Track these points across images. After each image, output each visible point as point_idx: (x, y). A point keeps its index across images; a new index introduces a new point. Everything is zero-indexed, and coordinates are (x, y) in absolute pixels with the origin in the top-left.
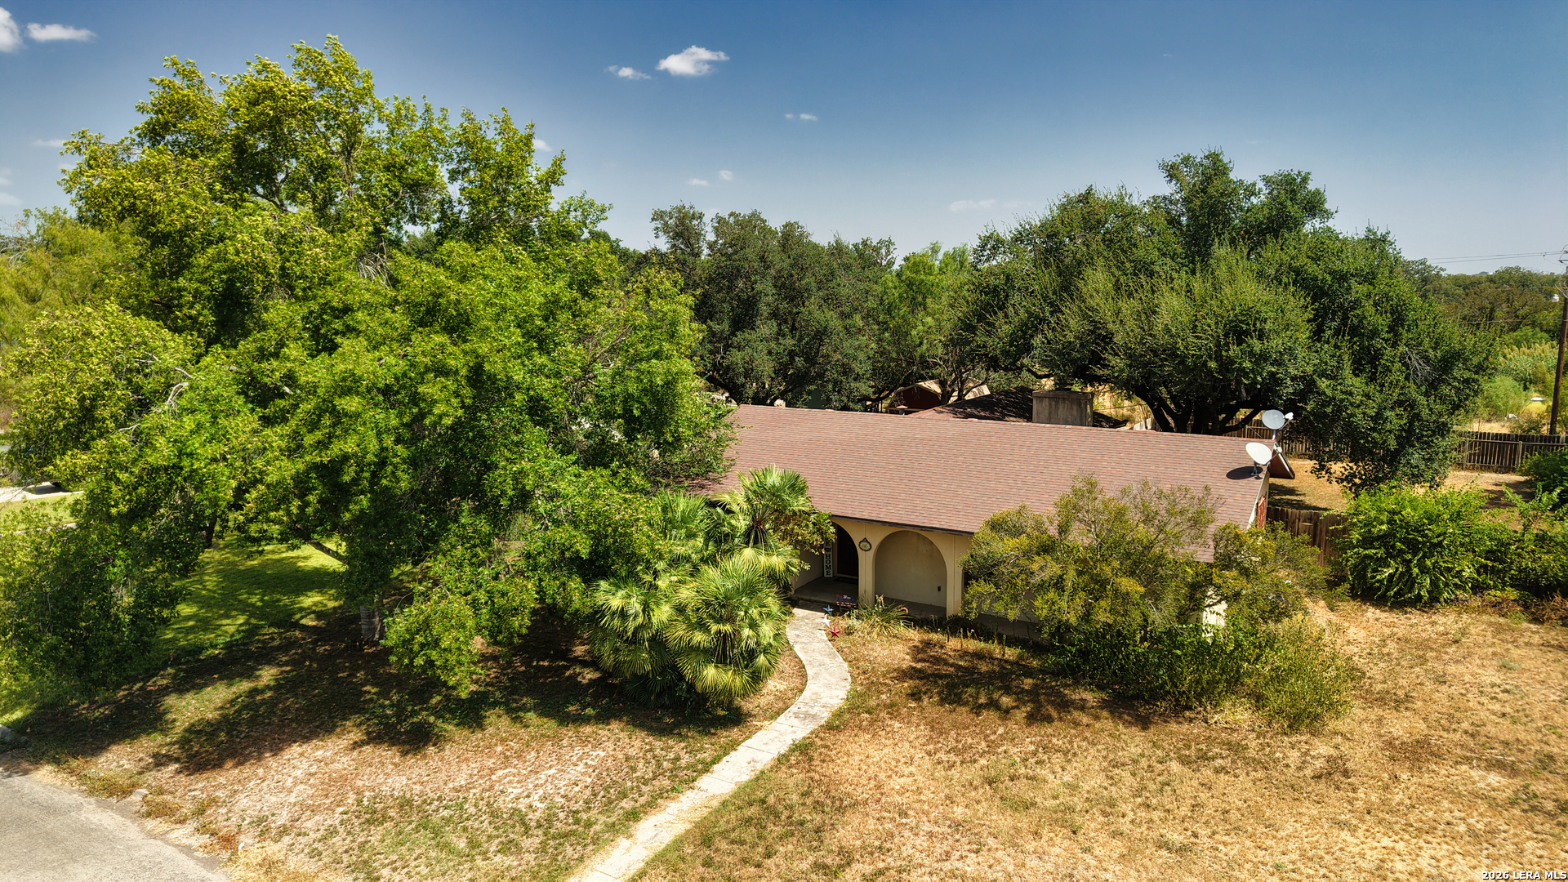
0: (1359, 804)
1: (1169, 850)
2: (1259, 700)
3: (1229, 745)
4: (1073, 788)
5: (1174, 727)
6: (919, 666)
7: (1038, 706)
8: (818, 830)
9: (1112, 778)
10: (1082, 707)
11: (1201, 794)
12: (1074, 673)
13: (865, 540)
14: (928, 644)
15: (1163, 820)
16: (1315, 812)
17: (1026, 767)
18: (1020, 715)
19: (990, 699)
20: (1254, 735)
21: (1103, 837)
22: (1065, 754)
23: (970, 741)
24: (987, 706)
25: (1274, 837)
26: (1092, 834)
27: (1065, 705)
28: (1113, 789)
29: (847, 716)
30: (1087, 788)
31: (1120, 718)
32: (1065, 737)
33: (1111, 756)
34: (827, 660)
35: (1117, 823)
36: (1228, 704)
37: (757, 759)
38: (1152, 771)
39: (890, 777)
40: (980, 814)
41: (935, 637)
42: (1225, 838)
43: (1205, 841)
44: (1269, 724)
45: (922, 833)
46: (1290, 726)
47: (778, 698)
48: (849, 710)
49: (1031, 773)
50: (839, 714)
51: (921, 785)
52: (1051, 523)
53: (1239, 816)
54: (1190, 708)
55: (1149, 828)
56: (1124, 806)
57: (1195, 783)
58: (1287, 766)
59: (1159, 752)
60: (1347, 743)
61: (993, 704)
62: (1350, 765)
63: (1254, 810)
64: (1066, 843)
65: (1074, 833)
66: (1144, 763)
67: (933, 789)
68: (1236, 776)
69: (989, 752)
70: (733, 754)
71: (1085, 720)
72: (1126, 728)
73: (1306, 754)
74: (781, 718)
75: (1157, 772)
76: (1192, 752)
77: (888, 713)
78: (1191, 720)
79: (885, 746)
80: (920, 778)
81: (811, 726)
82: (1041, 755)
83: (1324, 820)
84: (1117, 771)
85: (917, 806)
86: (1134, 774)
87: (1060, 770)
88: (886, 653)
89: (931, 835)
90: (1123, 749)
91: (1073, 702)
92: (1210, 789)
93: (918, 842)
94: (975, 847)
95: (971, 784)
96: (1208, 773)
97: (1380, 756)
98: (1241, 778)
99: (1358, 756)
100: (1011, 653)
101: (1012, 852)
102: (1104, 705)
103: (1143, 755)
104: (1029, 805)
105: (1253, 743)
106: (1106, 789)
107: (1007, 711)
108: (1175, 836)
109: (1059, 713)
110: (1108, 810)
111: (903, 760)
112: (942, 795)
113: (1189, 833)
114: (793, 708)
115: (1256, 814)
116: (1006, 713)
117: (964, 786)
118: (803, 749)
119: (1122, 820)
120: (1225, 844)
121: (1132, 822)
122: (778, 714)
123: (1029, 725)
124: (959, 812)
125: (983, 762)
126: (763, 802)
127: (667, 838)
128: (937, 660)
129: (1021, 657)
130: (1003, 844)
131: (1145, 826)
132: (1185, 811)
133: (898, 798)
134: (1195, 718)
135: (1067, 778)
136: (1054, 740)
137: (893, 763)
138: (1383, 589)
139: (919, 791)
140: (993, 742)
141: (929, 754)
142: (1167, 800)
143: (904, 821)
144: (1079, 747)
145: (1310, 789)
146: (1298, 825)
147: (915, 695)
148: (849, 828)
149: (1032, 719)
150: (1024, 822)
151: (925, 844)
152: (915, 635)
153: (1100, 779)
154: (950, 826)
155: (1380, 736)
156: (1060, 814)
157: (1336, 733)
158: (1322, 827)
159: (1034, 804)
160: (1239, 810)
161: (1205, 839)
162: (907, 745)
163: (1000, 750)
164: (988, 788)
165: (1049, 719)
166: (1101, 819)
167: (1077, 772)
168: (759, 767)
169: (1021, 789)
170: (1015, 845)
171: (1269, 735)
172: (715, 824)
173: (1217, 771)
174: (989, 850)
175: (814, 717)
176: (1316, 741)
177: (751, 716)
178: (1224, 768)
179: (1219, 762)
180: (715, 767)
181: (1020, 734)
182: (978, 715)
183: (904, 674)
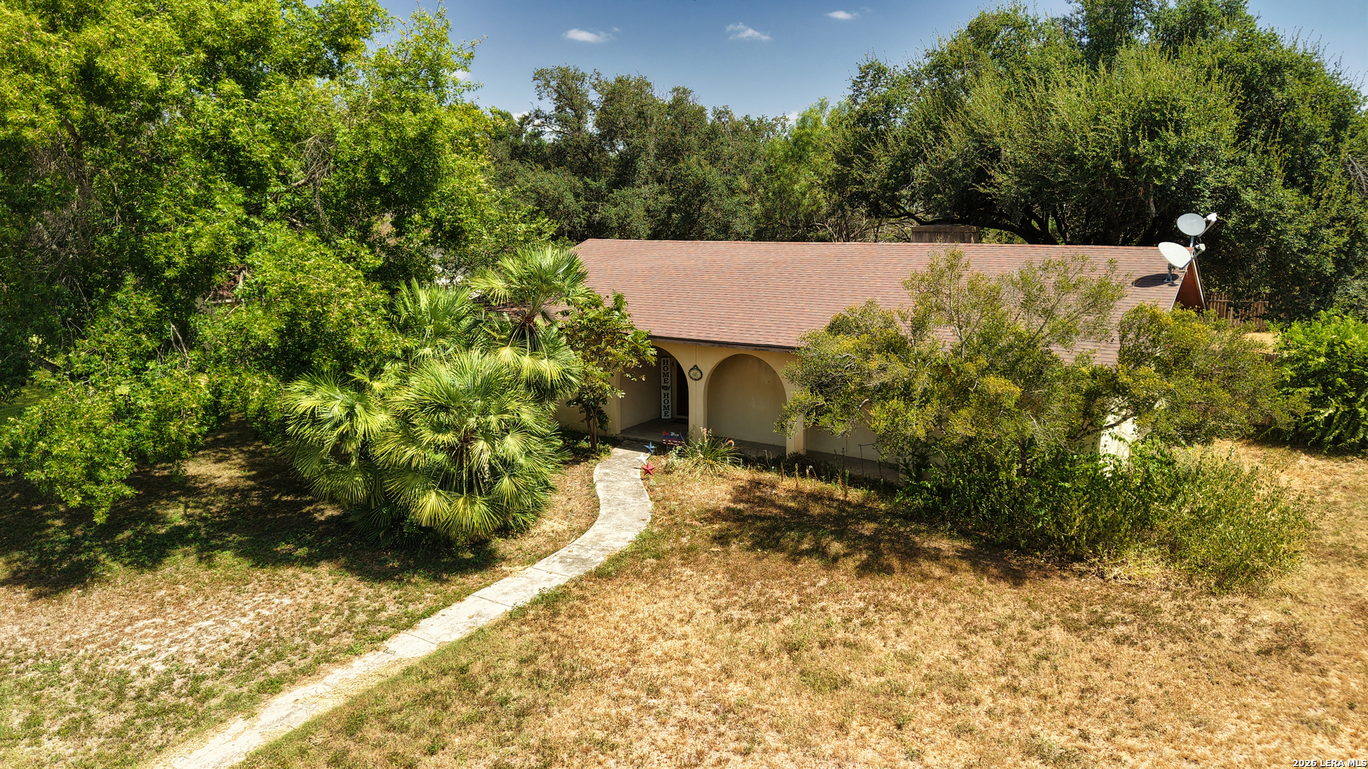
0: (1333, 694)
1: (1044, 759)
2: (1174, 549)
3: (1134, 607)
4: (907, 660)
5: (1056, 583)
6: (741, 506)
7: (877, 554)
8: (521, 714)
9: (965, 647)
10: (936, 556)
11: (1094, 674)
12: (930, 517)
13: (696, 367)
14: (757, 484)
15: (1036, 712)
16: (1268, 705)
17: (846, 630)
18: (851, 564)
19: (818, 543)
20: (1169, 594)
21: (942, 735)
22: (905, 613)
23: (778, 593)
24: (808, 553)
25: (1209, 742)
26: (927, 730)
27: (911, 554)
28: (966, 663)
29: (628, 561)
30: (928, 660)
31: (984, 571)
32: (908, 592)
33: (968, 618)
34: (630, 500)
35: (966, 713)
36: (1132, 554)
37: (484, 612)
38: (1025, 640)
39: (653, 639)
40: (764, 696)
41: (767, 476)
42: (1132, 742)
43: (1099, 746)
44: (1190, 580)
45: (672, 721)
46: (1218, 584)
47: (551, 540)
48: (633, 555)
49: (851, 637)
50: (617, 559)
51: (693, 651)
52: (904, 319)
53: (1153, 708)
54: (1080, 559)
55: (1014, 723)
56: (979, 687)
57: (1086, 657)
58: (1219, 636)
59: (1036, 615)
60: (1300, 606)
61: (818, 551)
62: (1311, 637)
63: (1174, 699)
64: (885, 743)
65: (899, 727)
66: (1013, 628)
67: (707, 656)
68: (1146, 649)
69: (800, 609)
70: (456, 606)
71: (938, 572)
72: (992, 583)
73: (1244, 620)
74: (541, 564)
75: (1031, 640)
76: (1083, 615)
77: (683, 558)
78: (1081, 574)
79: (662, 598)
80: (694, 641)
81: (576, 572)
82: (871, 615)
83: (1282, 717)
84: (974, 638)
85: (677, 681)
86: (997, 643)
87: (893, 635)
88: (706, 492)
89: (684, 724)
90: (986, 609)
91: (925, 551)
92: (1108, 666)
93: (663, 734)
94: (745, 744)
95: (763, 651)
96: (1103, 644)
97: (1352, 625)
98: (1153, 652)
99: (1317, 626)
100: (855, 495)
101: (798, 754)
102: (964, 555)
103: (1012, 618)
104: (837, 684)
105: (1167, 605)
106: (955, 662)
107: (835, 559)
108: (1054, 737)
109: (903, 564)
110: (955, 693)
111: (678, 617)
112: (718, 666)
113: (1076, 732)
114: (563, 552)
115: (1177, 703)
116: (832, 562)
117: (751, 654)
118: (550, 602)
119: (974, 709)
120: (1132, 751)
121: (989, 712)
122: (540, 558)
123: (860, 576)
124: (735, 690)
125: (788, 621)
126: (463, 670)
127: (301, 718)
128: (763, 501)
129: (867, 499)
130: (787, 742)
131: (1009, 719)
132: (1069, 697)
133: (654, 669)
134: (1086, 572)
135: (902, 646)
136: (893, 596)
137: (665, 620)
138: (1318, 434)
139: (687, 659)
140: (809, 596)
141: (717, 609)
142: (1044, 682)
143: (652, 702)
144: (925, 605)
145: (1256, 669)
146: (1243, 724)
147: (722, 539)
148: (567, 711)
149: (864, 570)
150: (827, 708)
151: (671, 740)
152: (744, 475)
153: (949, 649)
154: (716, 712)
155: (1346, 599)
156: (882, 698)
157: (1283, 594)
158: (1282, 728)
159: (847, 682)
160: (1151, 698)
161: (1101, 743)
162: (691, 597)
163: (814, 607)
164: (786, 656)
165: (889, 570)
166: (943, 707)
167: (917, 638)
168: (482, 622)
169: (834, 661)
170: (805, 744)
171: (1189, 595)
172: (379, 700)
173: (1118, 641)
174: (765, 751)
175: (584, 561)
176: (1256, 604)
177: (504, 559)
178: (1127, 638)
179: (1120, 630)
180: (423, 622)
181: (847, 587)
182: (796, 562)
183: (715, 515)
